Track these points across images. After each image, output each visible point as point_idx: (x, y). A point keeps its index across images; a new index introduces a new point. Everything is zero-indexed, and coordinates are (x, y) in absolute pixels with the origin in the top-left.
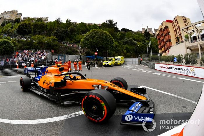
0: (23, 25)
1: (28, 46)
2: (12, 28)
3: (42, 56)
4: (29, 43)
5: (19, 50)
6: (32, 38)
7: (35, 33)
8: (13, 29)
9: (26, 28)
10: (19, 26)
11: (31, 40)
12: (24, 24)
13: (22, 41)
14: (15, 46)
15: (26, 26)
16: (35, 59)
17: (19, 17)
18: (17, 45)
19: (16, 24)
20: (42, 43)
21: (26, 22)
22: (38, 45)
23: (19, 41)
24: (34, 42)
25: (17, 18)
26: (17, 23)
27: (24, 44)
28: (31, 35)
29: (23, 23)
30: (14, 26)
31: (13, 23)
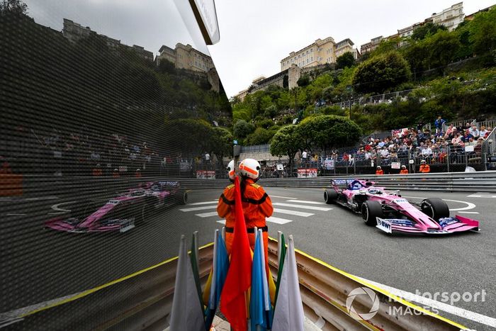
0: (369, 68)
1: (404, 118)
2: (336, 82)
3: (463, 140)
4: (406, 107)
5: (375, 129)
6: (413, 93)
7: (420, 76)
8: (341, 85)
9: (385, 73)
10: (359, 75)
11: (410, 99)
12: (373, 64)
13: (378, 109)
14: (359, 123)
15: (382, 66)
16: (435, 150)
17: (345, 51)
18: (367, 120)
19: (346, 70)
20: (460, 98)
21: (377, 58)
22: (441, 106)
23: (368, 110)
24: (423, 103)
25: (340, 54)
26: (346, 68)
27: (388, 114)
28: (407, 85)
29: (367, 62)
30: (339, 77)
31: (334, 72)
